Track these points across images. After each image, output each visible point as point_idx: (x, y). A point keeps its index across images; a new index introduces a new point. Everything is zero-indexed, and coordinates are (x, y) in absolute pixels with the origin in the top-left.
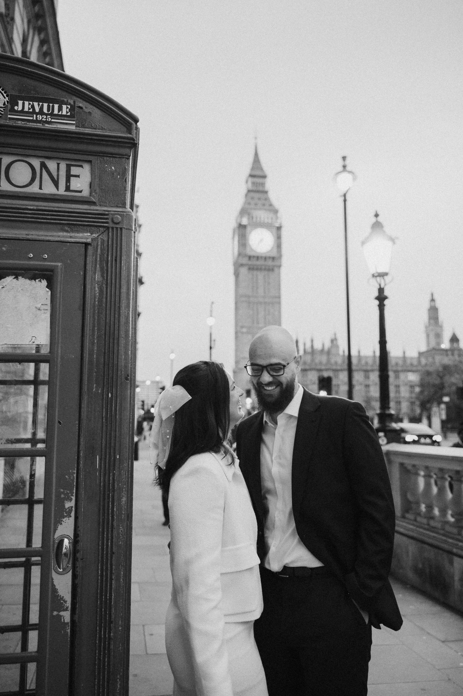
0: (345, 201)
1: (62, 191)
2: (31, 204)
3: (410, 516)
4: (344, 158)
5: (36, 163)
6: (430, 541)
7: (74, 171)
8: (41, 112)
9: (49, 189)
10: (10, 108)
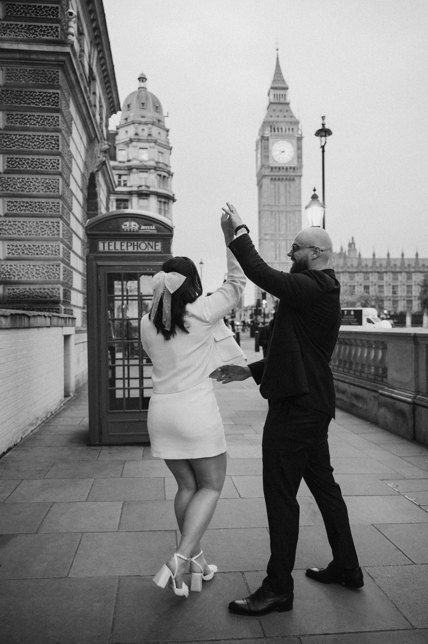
1: (154, 250)
2: (147, 255)
5: (147, 243)
7: (157, 244)
8: (148, 229)
9: (150, 250)
10: (139, 229)
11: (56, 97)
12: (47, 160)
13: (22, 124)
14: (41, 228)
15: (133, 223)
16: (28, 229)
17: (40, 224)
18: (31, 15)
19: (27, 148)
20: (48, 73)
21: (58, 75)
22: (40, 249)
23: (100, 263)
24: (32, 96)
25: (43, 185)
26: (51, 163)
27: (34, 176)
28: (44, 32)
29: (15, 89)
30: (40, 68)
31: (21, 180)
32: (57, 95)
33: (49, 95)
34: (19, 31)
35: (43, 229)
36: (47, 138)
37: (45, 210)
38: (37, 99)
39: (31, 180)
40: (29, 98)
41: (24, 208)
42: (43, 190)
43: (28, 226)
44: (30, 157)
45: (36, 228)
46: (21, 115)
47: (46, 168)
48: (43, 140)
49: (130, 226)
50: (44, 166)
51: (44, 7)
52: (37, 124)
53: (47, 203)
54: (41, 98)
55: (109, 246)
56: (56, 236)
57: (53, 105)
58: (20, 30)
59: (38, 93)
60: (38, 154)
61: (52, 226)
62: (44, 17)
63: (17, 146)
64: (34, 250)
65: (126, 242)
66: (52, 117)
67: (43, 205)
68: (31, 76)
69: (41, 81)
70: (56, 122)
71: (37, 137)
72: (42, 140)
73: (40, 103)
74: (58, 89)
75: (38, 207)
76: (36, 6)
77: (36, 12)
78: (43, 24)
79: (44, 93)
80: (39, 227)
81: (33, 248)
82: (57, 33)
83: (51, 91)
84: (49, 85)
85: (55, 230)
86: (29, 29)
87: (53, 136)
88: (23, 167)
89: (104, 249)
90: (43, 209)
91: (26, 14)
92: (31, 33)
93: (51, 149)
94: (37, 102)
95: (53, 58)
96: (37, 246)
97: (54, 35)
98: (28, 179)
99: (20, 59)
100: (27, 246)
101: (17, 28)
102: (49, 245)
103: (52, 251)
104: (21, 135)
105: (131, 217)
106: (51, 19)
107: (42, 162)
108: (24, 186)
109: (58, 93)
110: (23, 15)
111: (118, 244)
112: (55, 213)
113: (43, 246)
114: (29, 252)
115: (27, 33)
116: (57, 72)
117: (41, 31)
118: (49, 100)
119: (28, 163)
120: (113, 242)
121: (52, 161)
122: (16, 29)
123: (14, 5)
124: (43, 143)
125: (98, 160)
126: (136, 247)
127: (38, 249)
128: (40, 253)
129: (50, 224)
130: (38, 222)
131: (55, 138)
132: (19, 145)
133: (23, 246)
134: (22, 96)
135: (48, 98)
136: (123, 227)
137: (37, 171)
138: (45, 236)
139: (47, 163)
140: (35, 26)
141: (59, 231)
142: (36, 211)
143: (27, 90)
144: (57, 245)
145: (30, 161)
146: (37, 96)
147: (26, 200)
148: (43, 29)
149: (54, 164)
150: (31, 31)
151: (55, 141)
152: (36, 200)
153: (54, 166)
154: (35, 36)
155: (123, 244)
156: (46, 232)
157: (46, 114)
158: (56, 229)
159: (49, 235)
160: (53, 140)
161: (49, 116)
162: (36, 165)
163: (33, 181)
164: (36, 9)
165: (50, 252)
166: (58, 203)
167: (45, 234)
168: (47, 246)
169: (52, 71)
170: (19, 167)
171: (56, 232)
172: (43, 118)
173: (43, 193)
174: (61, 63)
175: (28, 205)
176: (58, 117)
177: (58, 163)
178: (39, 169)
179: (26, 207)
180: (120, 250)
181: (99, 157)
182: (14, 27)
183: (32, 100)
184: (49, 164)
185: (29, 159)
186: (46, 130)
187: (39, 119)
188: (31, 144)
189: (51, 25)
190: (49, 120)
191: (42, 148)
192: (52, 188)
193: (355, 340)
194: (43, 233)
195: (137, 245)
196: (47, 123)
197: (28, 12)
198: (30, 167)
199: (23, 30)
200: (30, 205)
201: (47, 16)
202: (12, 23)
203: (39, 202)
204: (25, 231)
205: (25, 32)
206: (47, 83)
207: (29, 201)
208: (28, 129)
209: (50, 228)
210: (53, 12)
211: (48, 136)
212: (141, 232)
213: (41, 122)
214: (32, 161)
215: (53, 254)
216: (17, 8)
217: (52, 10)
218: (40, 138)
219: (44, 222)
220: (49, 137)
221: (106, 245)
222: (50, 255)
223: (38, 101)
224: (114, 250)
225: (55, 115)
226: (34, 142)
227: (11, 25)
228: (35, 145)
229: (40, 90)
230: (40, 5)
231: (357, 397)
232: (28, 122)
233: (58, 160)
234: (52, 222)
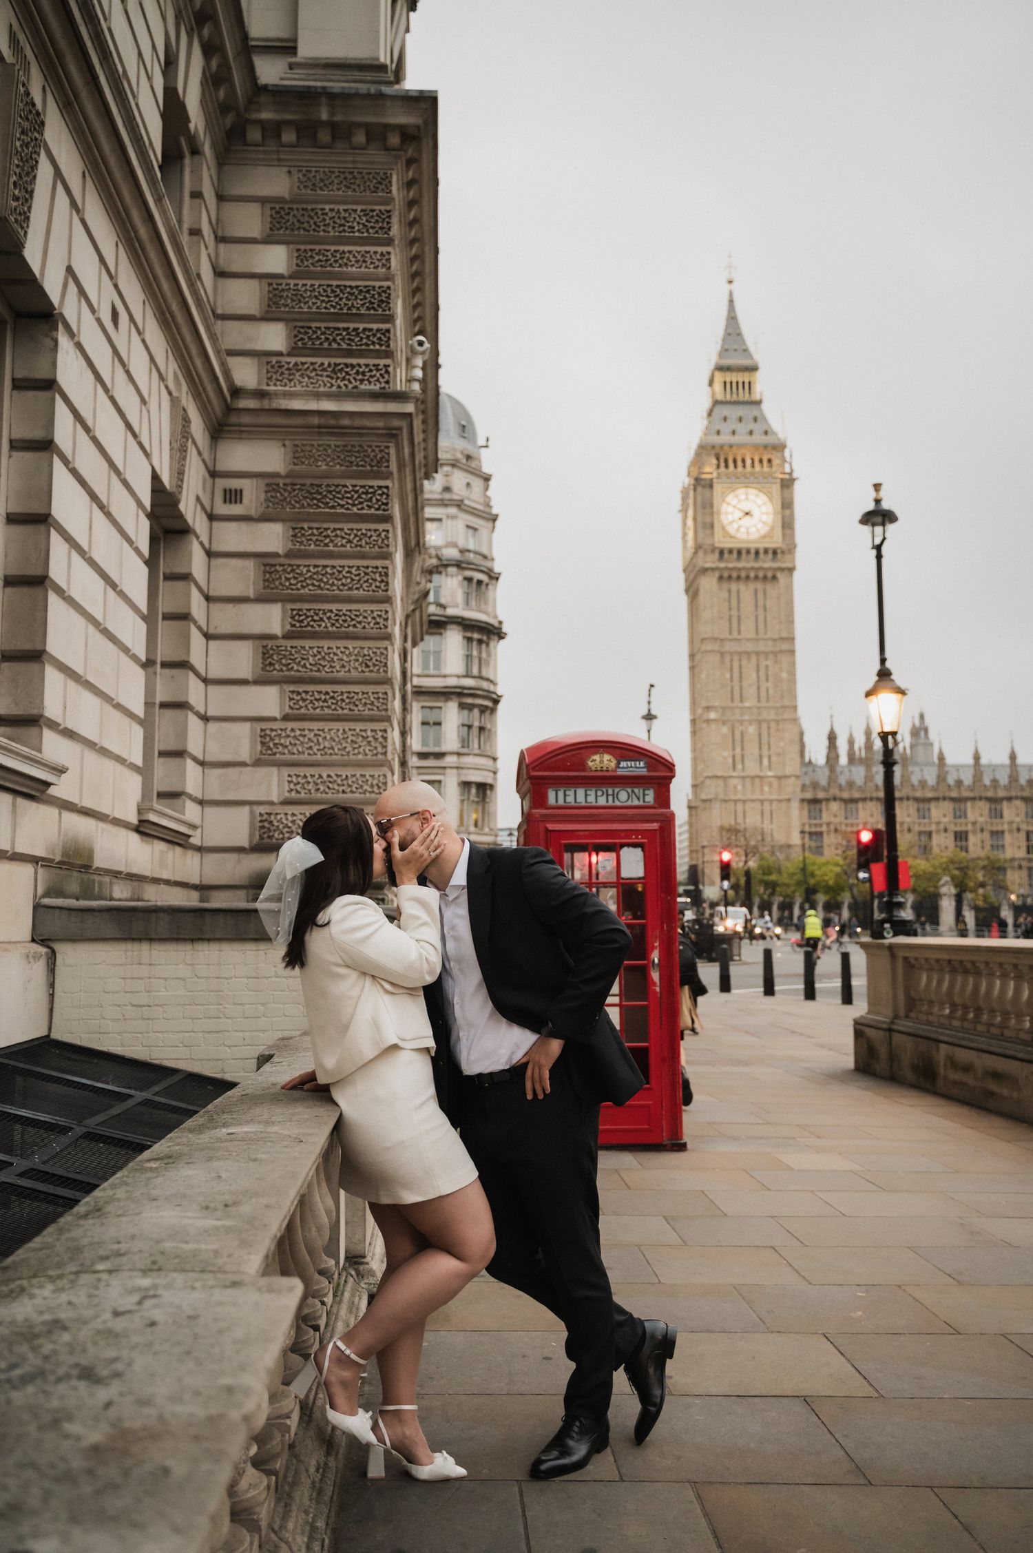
0: (879, 557)
1: (641, 803)
2: (630, 812)
3: (913, 1015)
4: (877, 487)
5: (630, 790)
6: (923, 1033)
7: (646, 792)
8: (631, 767)
9: (636, 802)
10: (618, 766)
11: (384, 493)
12: (365, 611)
13: (319, 545)
14: (352, 741)
15: (607, 757)
16: (327, 744)
17: (350, 733)
18: (339, 344)
19: (328, 589)
20: (369, 450)
21: (388, 454)
22: (350, 783)
23: (551, 827)
24: (339, 492)
25: (357, 660)
26: (374, 618)
27: (341, 643)
28: (363, 376)
29: (308, 482)
30: (355, 441)
31: (315, 650)
32: (385, 490)
33: (371, 490)
34: (317, 375)
35: (356, 743)
36: (367, 571)
37: (360, 708)
38: (348, 498)
39: (335, 650)
40: (334, 496)
41: (321, 704)
42: (357, 669)
43: (328, 737)
44: (334, 607)
45: (343, 742)
46: (318, 529)
47: (364, 628)
48: (359, 575)
49: (602, 761)
50: (360, 623)
51: (365, 330)
52: (348, 545)
53: (363, 693)
54: (356, 496)
55: (565, 795)
56: (380, 757)
57: (377, 509)
58: (320, 373)
59: (351, 488)
60: (349, 600)
61: (373, 737)
62: (363, 347)
63: (311, 587)
64: (338, 785)
65: (594, 790)
66: (375, 530)
67: (356, 697)
68: (339, 457)
69: (357, 465)
70: (383, 540)
71: (347, 569)
72: (356, 575)
73: (354, 505)
74: (386, 478)
75: (347, 701)
76: (348, 328)
77: (349, 339)
78: (362, 361)
79: (362, 487)
80: (349, 740)
81: (335, 781)
82: (386, 376)
83: (376, 483)
84: (372, 471)
85: (378, 745)
86: (335, 369)
87: (377, 568)
88: (319, 626)
89: (557, 801)
90: (357, 706)
91: (330, 344)
92: (338, 378)
93: (374, 591)
94: (348, 503)
95: (380, 424)
96: (344, 777)
97: (381, 380)
98: (329, 648)
99: (319, 427)
100: (324, 775)
101: (315, 370)
102: (367, 774)
103: (372, 786)
104: (318, 566)
105: (602, 747)
106: (377, 351)
107: (356, 616)
108: (322, 662)
109: (387, 487)
110: (326, 345)
111: (581, 792)
112: (378, 713)
113: (355, 775)
114: (329, 788)
115: (332, 378)
116: (387, 447)
117: (357, 373)
118: (370, 500)
119: (329, 618)
120: (573, 790)
121: (375, 614)
122: (311, 372)
123: (310, 328)
124: (359, 580)
125: (417, 588)
126: (610, 798)
127: (345, 782)
128: (349, 790)
129: (369, 733)
130: (347, 730)
131: (380, 570)
132: (313, 585)
133: (317, 776)
134: (320, 493)
135: (369, 496)
136: (590, 764)
137: (346, 633)
138: (360, 757)
139: (365, 617)
140: (346, 365)
141: (385, 747)
142: (343, 709)
143: (330, 481)
144: (381, 773)
145: (333, 615)
146: (349, 492)
147: (323, 688)
148: (361, 370)
149: (378, 620)
150: (339, 375)
151: (381, 575)
152: (344, 688)
153: (378, 623)
154: (346, 382)
155: (589, 792)
156: (361, 750)
157: (364, 526)
158: (381, 743)
159: (366, 755)
160: (377, 575)
161: (370, 530)
162: (345, 621)
163: (339, 652)
164: (348, 334)
165: (369, 789)
166: (386, 693)
167: (359, 753)
168: (364, 776)
169: (377, 446)
170: (312, 626)
171: (380, 750)
172: (359, 533)
173: (357, 674)
174: (394, 432)
175: (328, 697)
176: (388, 531)
177: (385, 617)
178: (351, 628)
179: (325, 701)
180: (584, 804)
181: (418, 584)
182: (308, 368)
183: (339, 501)
184: (370, 619)
185: (331, 611)
186: (363, 556)
187: (353, 536)
188: (336, 582)
189: (376, 361)
190: (371, 536)
191: (357, 589)
192: (374, 665)
193: (987, 964)
194: (356, 751)
195: (613, 795)
196: (367, 543)
197: (334, 340)
198: (333, 625)
199: (325, 373)
200: (332, 698)
201: (368, 345)
202: (304, 360)
203: (349, 692)
204: (322, 747)
205: (328, 376)
206: (368, 468)
207: (329, 690)
208: (331, 555)
209: (369, 742)
210: (380, 339)
211: (367, 567)
212: (620, 772)
213: (355, 541)
214: (337, 615)
215: (373, 792)
216: (315, 332)
217: (379, 335)
218: (353, 570)
219: (358, 730)
220: (370, 569)
221: (561, 794)
222: (368, 794)
223: (350, 501)
224: (573, 804)
225: (381, 527)
226: (341, 579)
227: (303, 364)
228: (343, 584)
229: (354, 482)
230: (356, 325)
231: (997, 1076)
232: (332, 541)
233: (387, 612)
234: (372, 731)
